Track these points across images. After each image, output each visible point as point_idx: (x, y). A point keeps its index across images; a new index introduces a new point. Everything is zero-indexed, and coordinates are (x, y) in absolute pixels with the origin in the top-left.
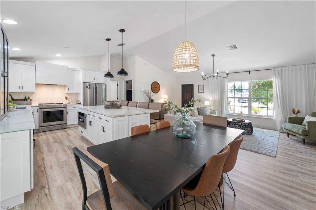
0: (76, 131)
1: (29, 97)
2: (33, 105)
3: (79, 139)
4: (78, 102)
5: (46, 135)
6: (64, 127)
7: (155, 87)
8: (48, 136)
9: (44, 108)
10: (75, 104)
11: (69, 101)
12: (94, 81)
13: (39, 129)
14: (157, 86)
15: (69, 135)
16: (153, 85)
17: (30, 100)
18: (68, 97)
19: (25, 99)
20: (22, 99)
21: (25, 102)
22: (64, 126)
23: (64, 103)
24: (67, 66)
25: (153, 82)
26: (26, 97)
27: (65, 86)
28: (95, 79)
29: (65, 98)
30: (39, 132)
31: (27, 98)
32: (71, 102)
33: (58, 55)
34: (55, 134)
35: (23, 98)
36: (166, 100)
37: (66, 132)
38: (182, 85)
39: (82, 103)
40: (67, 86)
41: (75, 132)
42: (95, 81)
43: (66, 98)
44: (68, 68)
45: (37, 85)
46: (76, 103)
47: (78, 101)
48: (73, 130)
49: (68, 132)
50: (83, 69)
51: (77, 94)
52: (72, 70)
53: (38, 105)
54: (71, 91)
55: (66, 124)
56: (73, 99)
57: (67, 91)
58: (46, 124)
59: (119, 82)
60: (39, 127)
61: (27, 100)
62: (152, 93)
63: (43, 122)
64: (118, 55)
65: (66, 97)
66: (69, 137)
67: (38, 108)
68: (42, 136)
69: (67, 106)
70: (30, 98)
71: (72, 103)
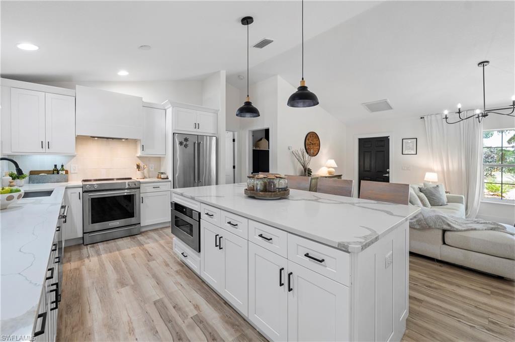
0: (162, 242)
1: (62, 166)
2: (71, 183)
3: (177, 272)
4: (163, 176)
5: (98, 254)
6: (135, 232)
7: (312, 143)
8: (104, 256)
9: (93, 189)
10: (157, 180)
11: (143, 173)
12: (195, 130)
13: (83, 237)
14: (315, 141)
15: (149, 256)
16: (308, 140)
17: (64, 172)
18: (142, 165)
19: (54, 170)
20: (50, 171)
21: (56, 176)
22: (135, 229)
23: (135, 179)
24: (142, 98)
25: (308, 134)
26: (56, 166)
27: (135, 141)
28: (197, 126)
29: (136, 167)
30: (83, 243)
31: (59, 167)
32: (147, 176)
33: (123, 73)
34: (117, 252)
35: (52, 168)
36: (333, 170)
37: (140, 244)
38: (360, 140)
39: (171, 178)
40: (140, 140)
41: (161, 245)
42: (197, 130)
43: (138, 167)
44: (143, 102)
45: (81, 139)
46: (158, 177)
47: (162, 173)
48: (157, 241)
49: (146, 246)
50: (174, 105)
51: (159, 159)
52: (149, 107)
53: (80, 183)
54: (149, 152)
55: (140, 223)
56: (151, 170)
57: (139, 153)
58: (97, 226)
59: (236, 134)
60: (84, 233)
61: (58, 173)
62: (307, 156)
63: (92, 223)
64: (239, 76)
65: (137, 165)
66: (150, 263)
67: (80, 190)
68: (88, 257)
69: (142, 186)
70: (64, 167)
71: (149, 178)
